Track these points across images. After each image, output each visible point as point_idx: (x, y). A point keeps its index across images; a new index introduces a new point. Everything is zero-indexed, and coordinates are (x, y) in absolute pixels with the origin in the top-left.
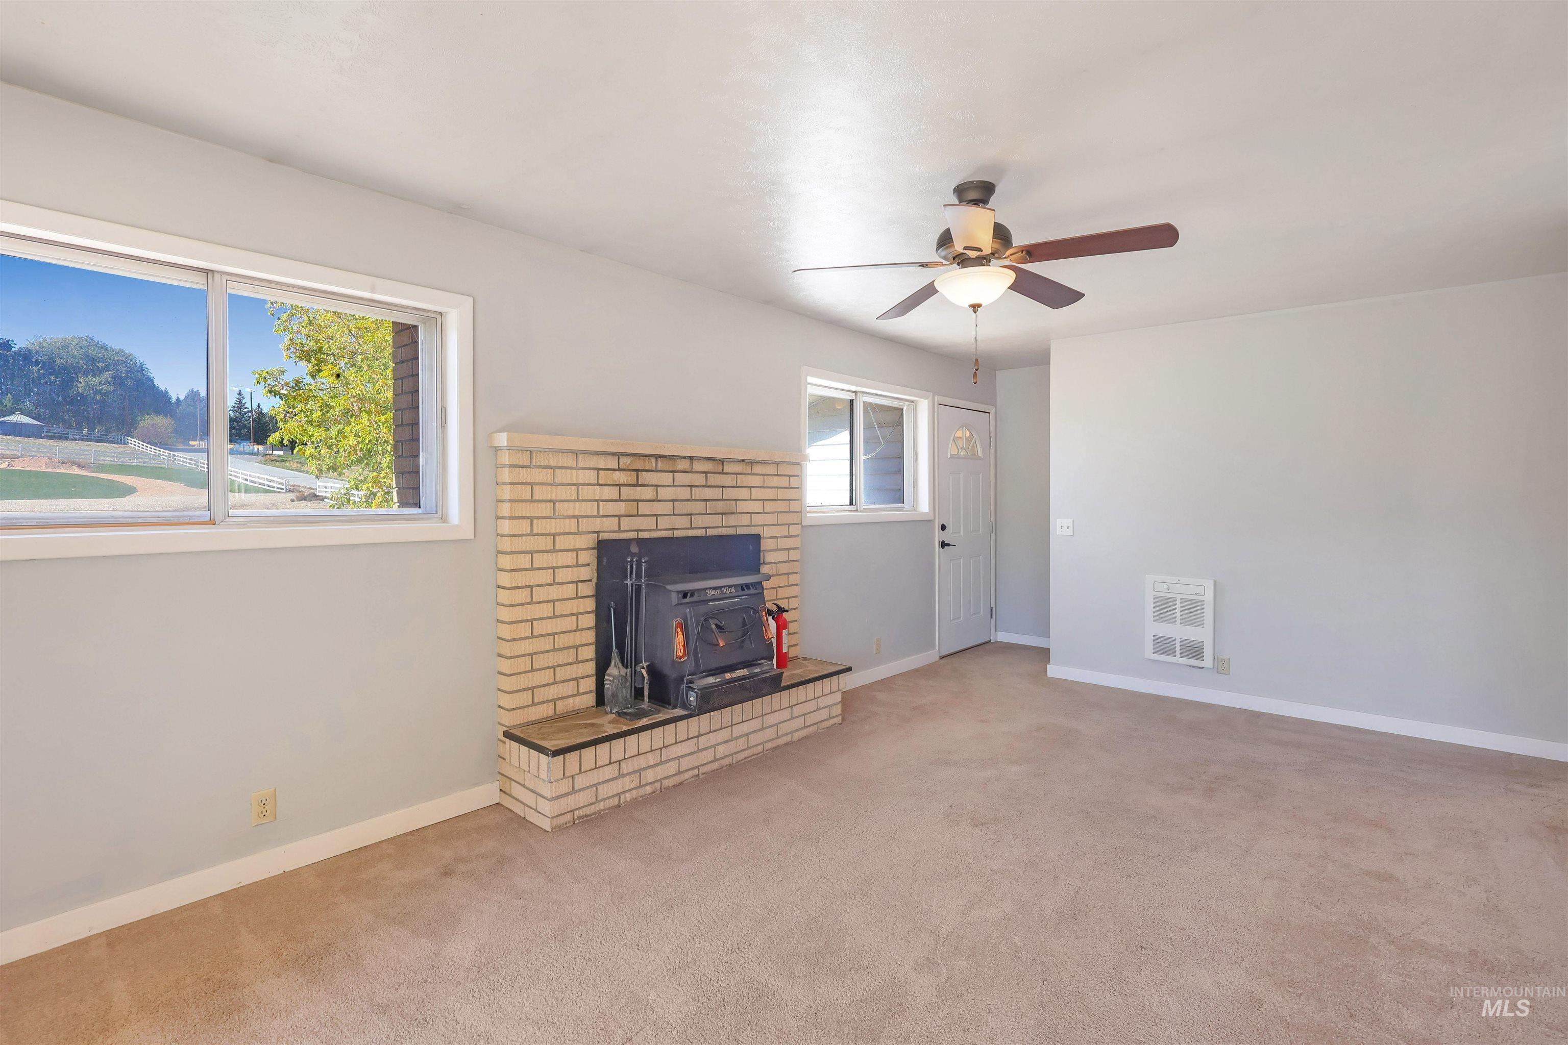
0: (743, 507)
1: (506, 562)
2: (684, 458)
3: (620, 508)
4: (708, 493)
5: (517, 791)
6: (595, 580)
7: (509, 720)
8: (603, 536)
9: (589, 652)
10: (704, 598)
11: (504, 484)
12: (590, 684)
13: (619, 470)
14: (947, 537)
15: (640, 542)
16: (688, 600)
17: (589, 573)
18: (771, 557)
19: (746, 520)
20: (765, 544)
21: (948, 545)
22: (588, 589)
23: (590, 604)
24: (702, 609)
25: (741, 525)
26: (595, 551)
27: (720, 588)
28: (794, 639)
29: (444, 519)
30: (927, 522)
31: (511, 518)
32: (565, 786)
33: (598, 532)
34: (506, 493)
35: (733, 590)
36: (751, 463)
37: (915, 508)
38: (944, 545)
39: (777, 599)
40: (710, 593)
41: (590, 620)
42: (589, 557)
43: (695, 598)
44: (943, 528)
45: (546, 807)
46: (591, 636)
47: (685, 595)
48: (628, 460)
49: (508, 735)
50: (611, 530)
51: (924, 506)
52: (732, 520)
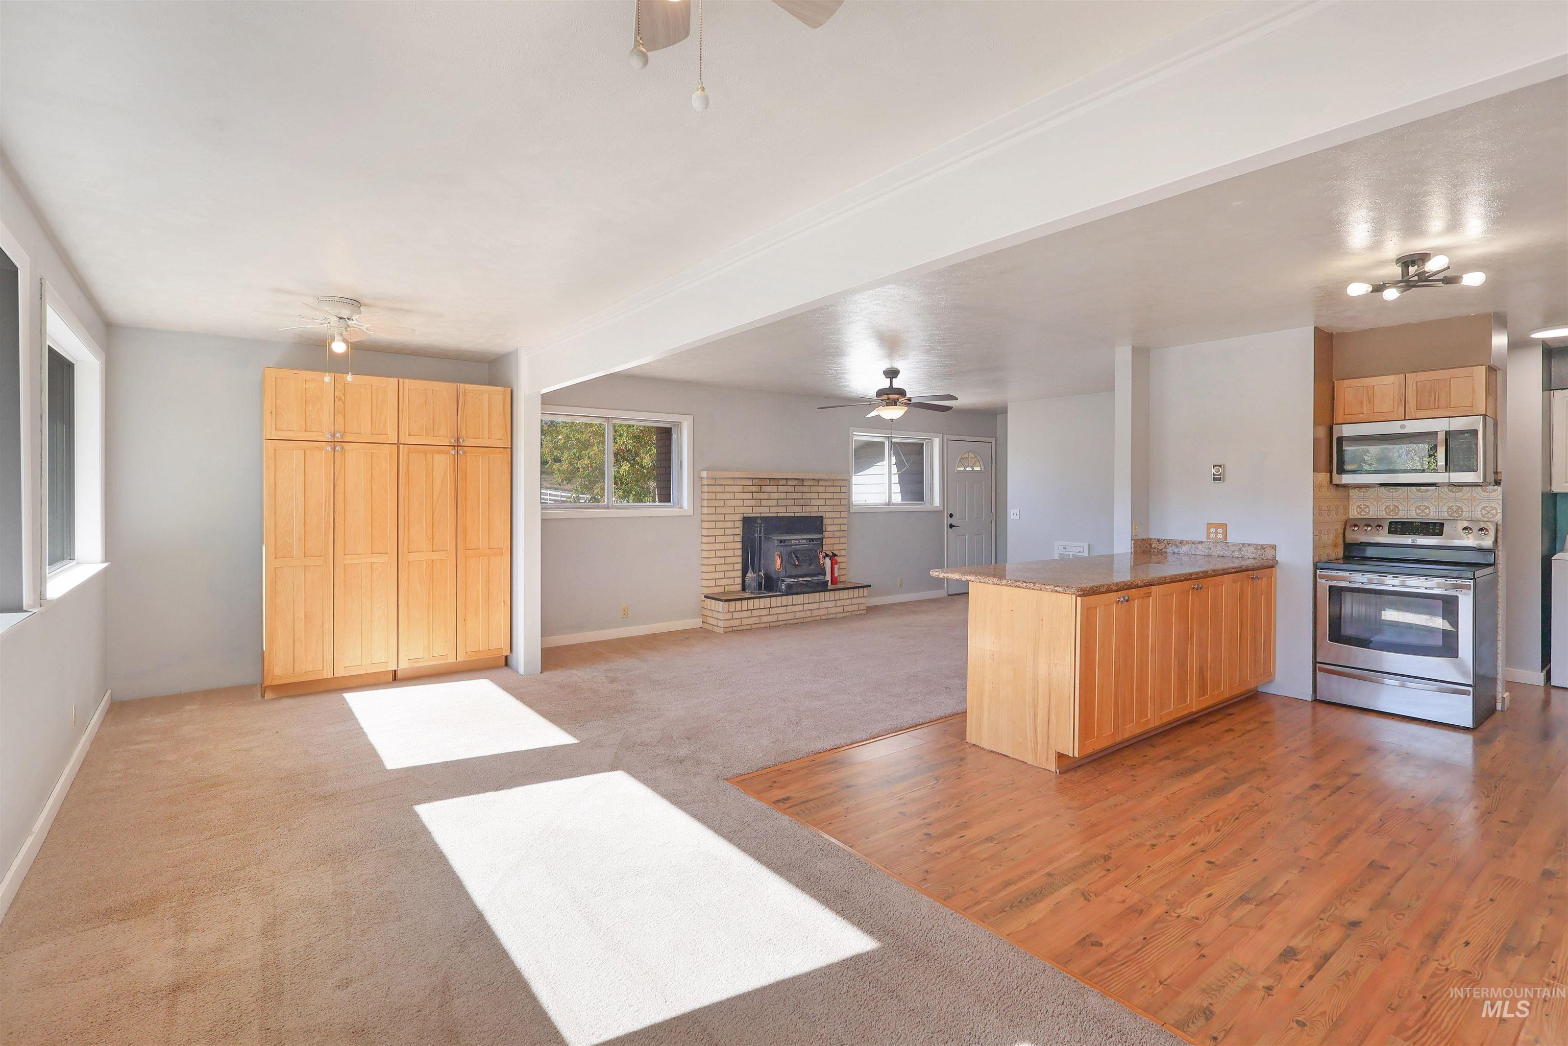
0: (813, 502)
1: (705, 525)
2: (784, 479)
3: (753, 503)
4: (795, 496)
5: (711, 621)
6: (741, 535)
7: (707, 591)
8: (745, 515)
9: (739, 566)
10: (791, 544)
11: (704, 492)
12: (739, 581)
13: (752, 485)
14: (952, 521)
15: (762, 518)
16: (782, 544)
17: (739, 531)
18: (830, 527)
19: (816, 509)
20: (825, 522)
21: (954, 526)
22: (739, 538)
23: (739, 545)
24: (789, 549)
25: (812, 511)
26: (742, 522)
27: (798, 540)
28: (843, 572)
29: (681, 507)
30: (938, 513)
31: (707, 507)
32: (729, 616)
33: (743, 514)
34: (706, 496)
35: (805, 541)
36: (819, 480)
37: (932, 504)
38: (951, 526)
39: (833, 550)
40: (793, 542)
41: (739, 552)
42: (739, 524)
43: (786, 543)
44: (951, 516)
45: (721, 624)
46: (740, 560)
47: (781, 542)
48: (756, 481)
49: (706, 597)
50: (749, 512)
51: (937, 502)
52: (808, 509)
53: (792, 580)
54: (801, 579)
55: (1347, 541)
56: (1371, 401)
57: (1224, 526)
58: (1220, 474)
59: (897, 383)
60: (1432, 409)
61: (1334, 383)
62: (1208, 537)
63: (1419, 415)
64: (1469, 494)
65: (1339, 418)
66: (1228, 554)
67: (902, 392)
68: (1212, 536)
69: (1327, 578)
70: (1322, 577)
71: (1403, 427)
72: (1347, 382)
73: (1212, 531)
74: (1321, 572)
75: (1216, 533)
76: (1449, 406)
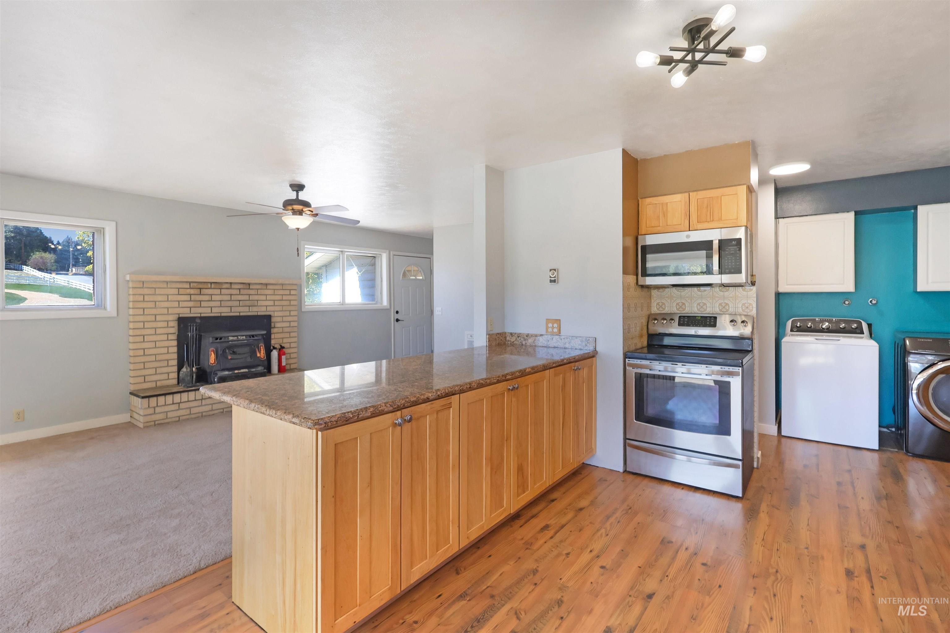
0: (260, 303)
1: (132, 325)
2: (227, 283)
3: (191, 304)
4: (240, 297)
5: (136, 416)
6: (177, 333)
7: (132, 388)
8: (181, 316)
9: (175, 362)
10: (228, 340)
11: (131, 295)
12: (175, 375)
13: (190, 288)
14: (397, 316)
15: (201, 318)
16: (218, 341)
17: (175, 330)
18: (278, 324)
19: (264, 309)
20: (273, 320)
21: (399, 320)
22: (175, 337)
23: (175, 343)
24: (225, 345)
25: (261, 311)
26: (177, 321)
27: (237, 336)
28: (292, 361)
29: (105, 308)
30: (385, 311)
31: (133, 308)
32: (151, 411)
33: (179, 314)
34: (132, 298)
35: (244, 337)
36: (266, 285)
37: (382, 304)
38: (397, 320)
39: (283, 343)
40: (231, 338)
41: (175, 349)
42: (175, 324)
43: (222, 340)
44: (397, 312)
45: (142, 419)
46: (175, 356)
47: (217, 339)
48: (195, 285)
49: (131, 393)
50: (186, 313)
51: (385, 302)
52: (255, 309)
53: (227, 373)
54: (236, 371)
55: (650, 332)
56: (665, 215)
57: (558, 321)
58: (555, 277)
59: (303, 196)
60: (708, 222)
61: (638, 201)
62: (547, 331)
63: (700, 226)
64: (733, 293)
65: (643, 230)
66: (561, 345)
67: (306, 204)
68: (550, 330)
69: (634, 366)
70: (630, 365)
71: (688, 236)
72: (648, 200)
73: (549, 326)
74: (629, 361)
75: (553, 328)
76: (720, 219)
